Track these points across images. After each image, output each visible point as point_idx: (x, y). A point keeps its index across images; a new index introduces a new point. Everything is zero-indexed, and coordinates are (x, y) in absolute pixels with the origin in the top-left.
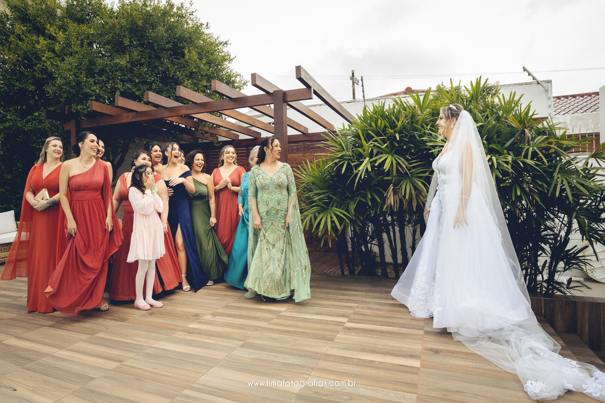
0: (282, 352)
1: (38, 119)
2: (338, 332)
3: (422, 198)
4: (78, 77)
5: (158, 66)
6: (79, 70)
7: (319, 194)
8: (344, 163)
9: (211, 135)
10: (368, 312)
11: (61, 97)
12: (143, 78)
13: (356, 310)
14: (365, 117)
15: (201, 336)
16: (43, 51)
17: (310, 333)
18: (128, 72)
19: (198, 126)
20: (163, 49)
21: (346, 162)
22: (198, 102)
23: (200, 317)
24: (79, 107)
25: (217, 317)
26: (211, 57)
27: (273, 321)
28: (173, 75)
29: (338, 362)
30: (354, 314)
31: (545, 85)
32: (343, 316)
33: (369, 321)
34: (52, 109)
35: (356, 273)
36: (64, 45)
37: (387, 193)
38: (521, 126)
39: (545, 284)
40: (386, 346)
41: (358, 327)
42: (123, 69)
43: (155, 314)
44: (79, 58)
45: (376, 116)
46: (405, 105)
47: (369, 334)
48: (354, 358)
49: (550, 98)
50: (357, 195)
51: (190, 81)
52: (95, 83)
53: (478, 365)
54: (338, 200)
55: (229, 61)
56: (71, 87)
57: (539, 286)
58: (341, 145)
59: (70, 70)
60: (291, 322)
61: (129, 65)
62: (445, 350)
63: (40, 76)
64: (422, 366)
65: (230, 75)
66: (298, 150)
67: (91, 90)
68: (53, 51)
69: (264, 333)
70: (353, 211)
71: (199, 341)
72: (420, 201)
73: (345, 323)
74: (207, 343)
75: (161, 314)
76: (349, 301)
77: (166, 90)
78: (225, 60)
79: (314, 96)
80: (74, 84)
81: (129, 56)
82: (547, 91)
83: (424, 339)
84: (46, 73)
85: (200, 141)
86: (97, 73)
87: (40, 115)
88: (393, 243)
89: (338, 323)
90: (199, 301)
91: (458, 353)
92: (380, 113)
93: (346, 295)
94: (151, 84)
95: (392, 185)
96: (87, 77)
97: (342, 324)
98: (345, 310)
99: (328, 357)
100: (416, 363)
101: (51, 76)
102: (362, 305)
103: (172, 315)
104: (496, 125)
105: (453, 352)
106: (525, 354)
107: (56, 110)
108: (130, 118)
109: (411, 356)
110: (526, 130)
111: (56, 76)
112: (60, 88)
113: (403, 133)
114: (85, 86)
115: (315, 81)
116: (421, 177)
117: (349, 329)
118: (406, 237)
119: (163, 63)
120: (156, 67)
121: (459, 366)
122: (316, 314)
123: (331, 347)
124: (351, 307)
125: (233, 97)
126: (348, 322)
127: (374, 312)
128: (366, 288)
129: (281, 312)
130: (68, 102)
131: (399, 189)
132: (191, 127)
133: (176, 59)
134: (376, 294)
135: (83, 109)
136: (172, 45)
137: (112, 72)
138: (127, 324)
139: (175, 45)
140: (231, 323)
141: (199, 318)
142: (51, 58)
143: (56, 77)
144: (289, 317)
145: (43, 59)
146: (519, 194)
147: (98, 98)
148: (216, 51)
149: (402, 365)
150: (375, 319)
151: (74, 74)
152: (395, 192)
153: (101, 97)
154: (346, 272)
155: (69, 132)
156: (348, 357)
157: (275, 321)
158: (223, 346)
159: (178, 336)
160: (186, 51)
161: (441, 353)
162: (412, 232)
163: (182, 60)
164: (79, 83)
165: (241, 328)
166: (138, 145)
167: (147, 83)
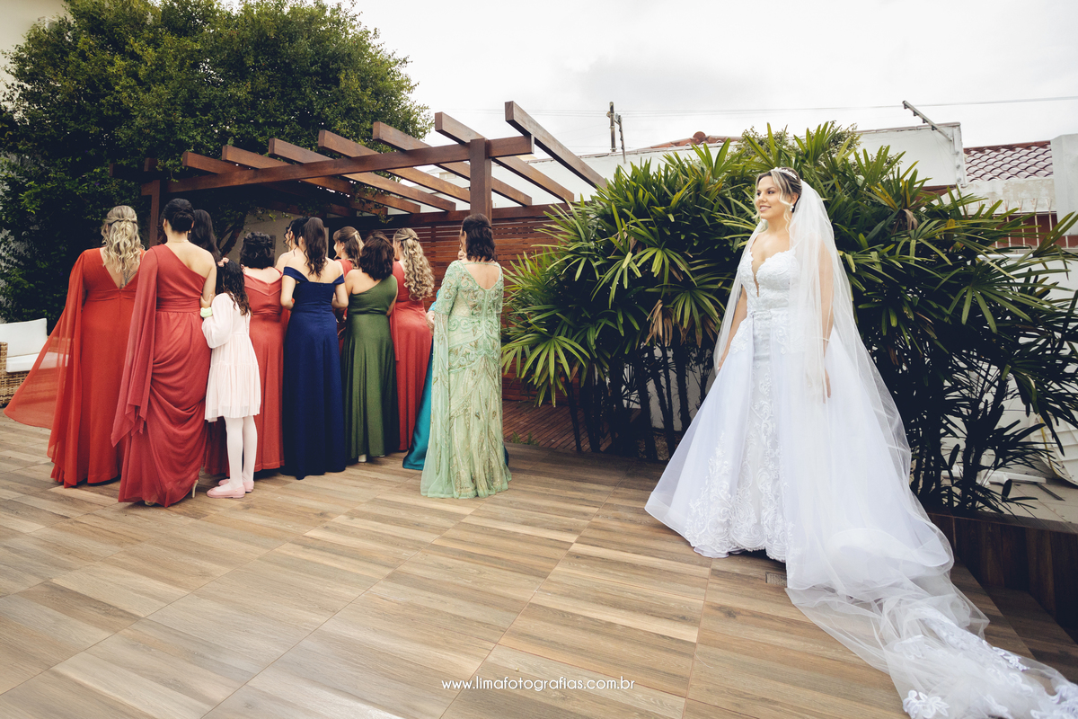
0: (455, 595)
1: (100, 178)
2: (557, 561)
3: (711, 325)
4: (170, 115)
5: (296, 98)
6: (172, 104)
7: (539, 312)
8: (580, 262)
9: (376, 206)
10: (615, 525)
11: (141, 146)
12: (270, 117)
13: (594, 520)
14: (618, 184)
15: (324, 553)
16: (118, 77)
17: (508, 560)
18: (247, 107)
19: (356, 192)
20: (306, 73)
21: (584, 259)
22: (353, 155)
23: (329, 517)
24: (169, 163)
25: (356, 520)
26: (380, 84)
27: (447, 533)
28: (319, 113)
29: (551, 622)
30: (589, 527)
31: (948, 131)
32: (570, 530)
33: (614, 542)
34: (124, 163)
35: (602, 449)
36: (153, 67)
37: (652, 316)
38: (897, 205)
39: (957, 491)
40: (639, 595)
41: (593, 554)
42: (241, 104)
43: (253, 507)
44: (174, 87)
45: (635, 184)
46: (687, 166)
47: (611, 569)
48: (579, 616)
49: (957, 153)
50: (602, 317)
51: (345, 123)
52: (196, 126)
53: (811, 647)
54: (570, 323)
55: (409, 90)
56: (158, 131)
57: (944, 492)
58: (576, 230)
59: (158, 106)
60: (479, 538)
61: (250, 98)
62: (746, 611)
63: (110, 113)
64: (703, 641)
65: (409, 112)
66: (515, 232)
67: (189, 137)
68: (135, 76)
69: (429, 555)
70: (592, 342)
71: (319, 563)
72: (708, 330)
73: (572, 544)
74: (331, 567)
75: (263, 509)
76: (583, 501)
77: (306, 136)
78: (402, 88)
79: (536, 149)
80: (163, 126)
81: (252, 84)
82: (951, 141)
83: (710, 585)
84: (120, 109)
85: (358, 214)
86: (200, 110)
87: (104, 171)
88: (666, 399)
89: (558, 544)
90: (332, 488)
91: (771, 618)
92: (643, 178)
93: (580, 490)
94: (282, 125)
95: (660, 301)
96: (183, 116)
97: (566, 546)
98: (574, 519)
99: (535, 610)
100: (689, 634)
101: (126, 115)
102: (606, 512)
103: (282, 511)
104: (849, 201)
105: (761, 616)
106: (908, 632)
107: (131, 164)
108: (245, 178)
109: (683, 619)
110: (907, 211)
111: (135, 113)
112: (140, 132)
113: (681, 212)
114: (180, 130)
115: (537, 125)
116: (709, 291)
117: (577, 557)
118: (689, 391)
119: (304, 94)
120: (293, 100)
121: (772, 645)
122: (525, 523)
123: (541, 590)
124: (585, 514)
125: (407, 148)
126: (576, 542)
127: (626, 525)
128: (615, 479)
129: (465, 516)
130: (152, 153)
131: (673, 308)
132: (344, 194)
133: (326, 88)
134: (632, 490)
135: (175, 165)
136: (320, 67)
137: (223, 108)
138: (204, 523)
139: (325, 66)
140: (377, 532)
141: (326, 519)
142: (130, 87)
143: (135, 116)
144: (477, 526)
145: (117, 88)
146: (894, 324)
147: (199, 149)
148: (389, 74)
149: (663, 636)
150: (626, 539)
151: (165, 112)
152: (666, 314)
153: (203, 146)
154: (586, 446)
155: (149, 198)
156: (568, 613)
157: (452, 533)
158: (357, 575)
159: (284, 552)
160: (342, 77)
161: (739, 617)
162: (699, 382)
163: (334, 89)
164: (170, 125)
165: (392, 544)
166: (258, 218)
167: (276, 124)
